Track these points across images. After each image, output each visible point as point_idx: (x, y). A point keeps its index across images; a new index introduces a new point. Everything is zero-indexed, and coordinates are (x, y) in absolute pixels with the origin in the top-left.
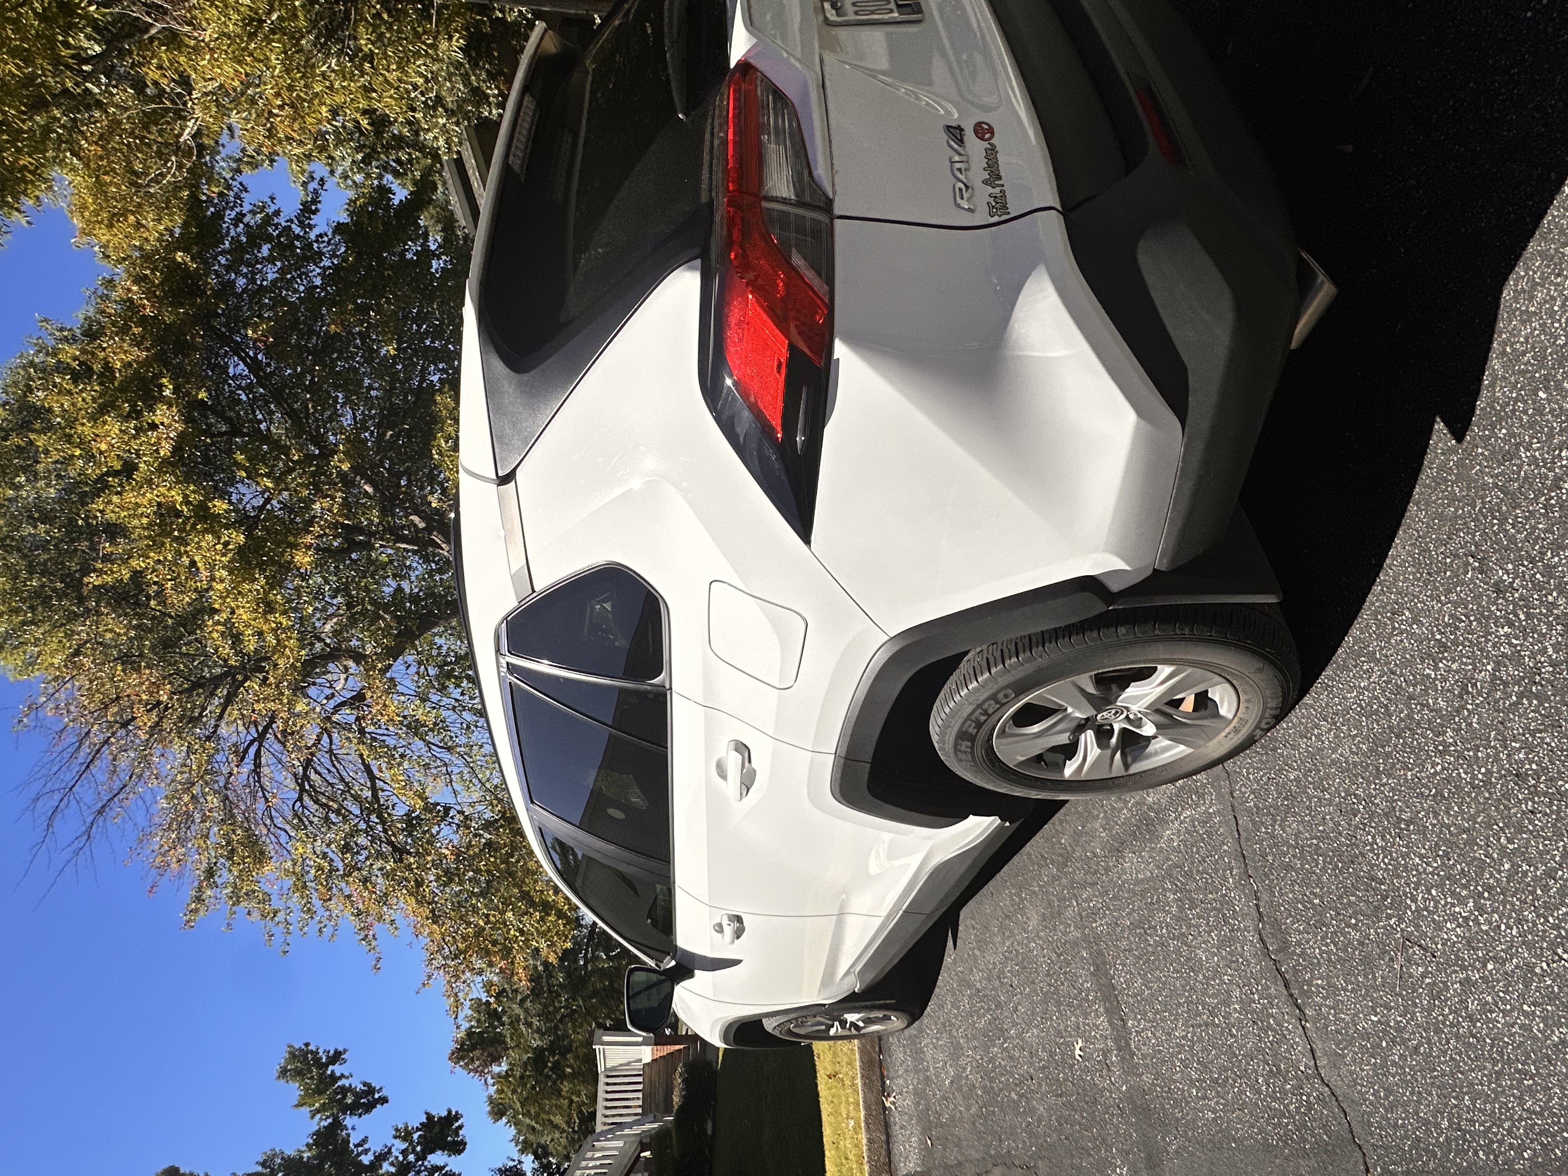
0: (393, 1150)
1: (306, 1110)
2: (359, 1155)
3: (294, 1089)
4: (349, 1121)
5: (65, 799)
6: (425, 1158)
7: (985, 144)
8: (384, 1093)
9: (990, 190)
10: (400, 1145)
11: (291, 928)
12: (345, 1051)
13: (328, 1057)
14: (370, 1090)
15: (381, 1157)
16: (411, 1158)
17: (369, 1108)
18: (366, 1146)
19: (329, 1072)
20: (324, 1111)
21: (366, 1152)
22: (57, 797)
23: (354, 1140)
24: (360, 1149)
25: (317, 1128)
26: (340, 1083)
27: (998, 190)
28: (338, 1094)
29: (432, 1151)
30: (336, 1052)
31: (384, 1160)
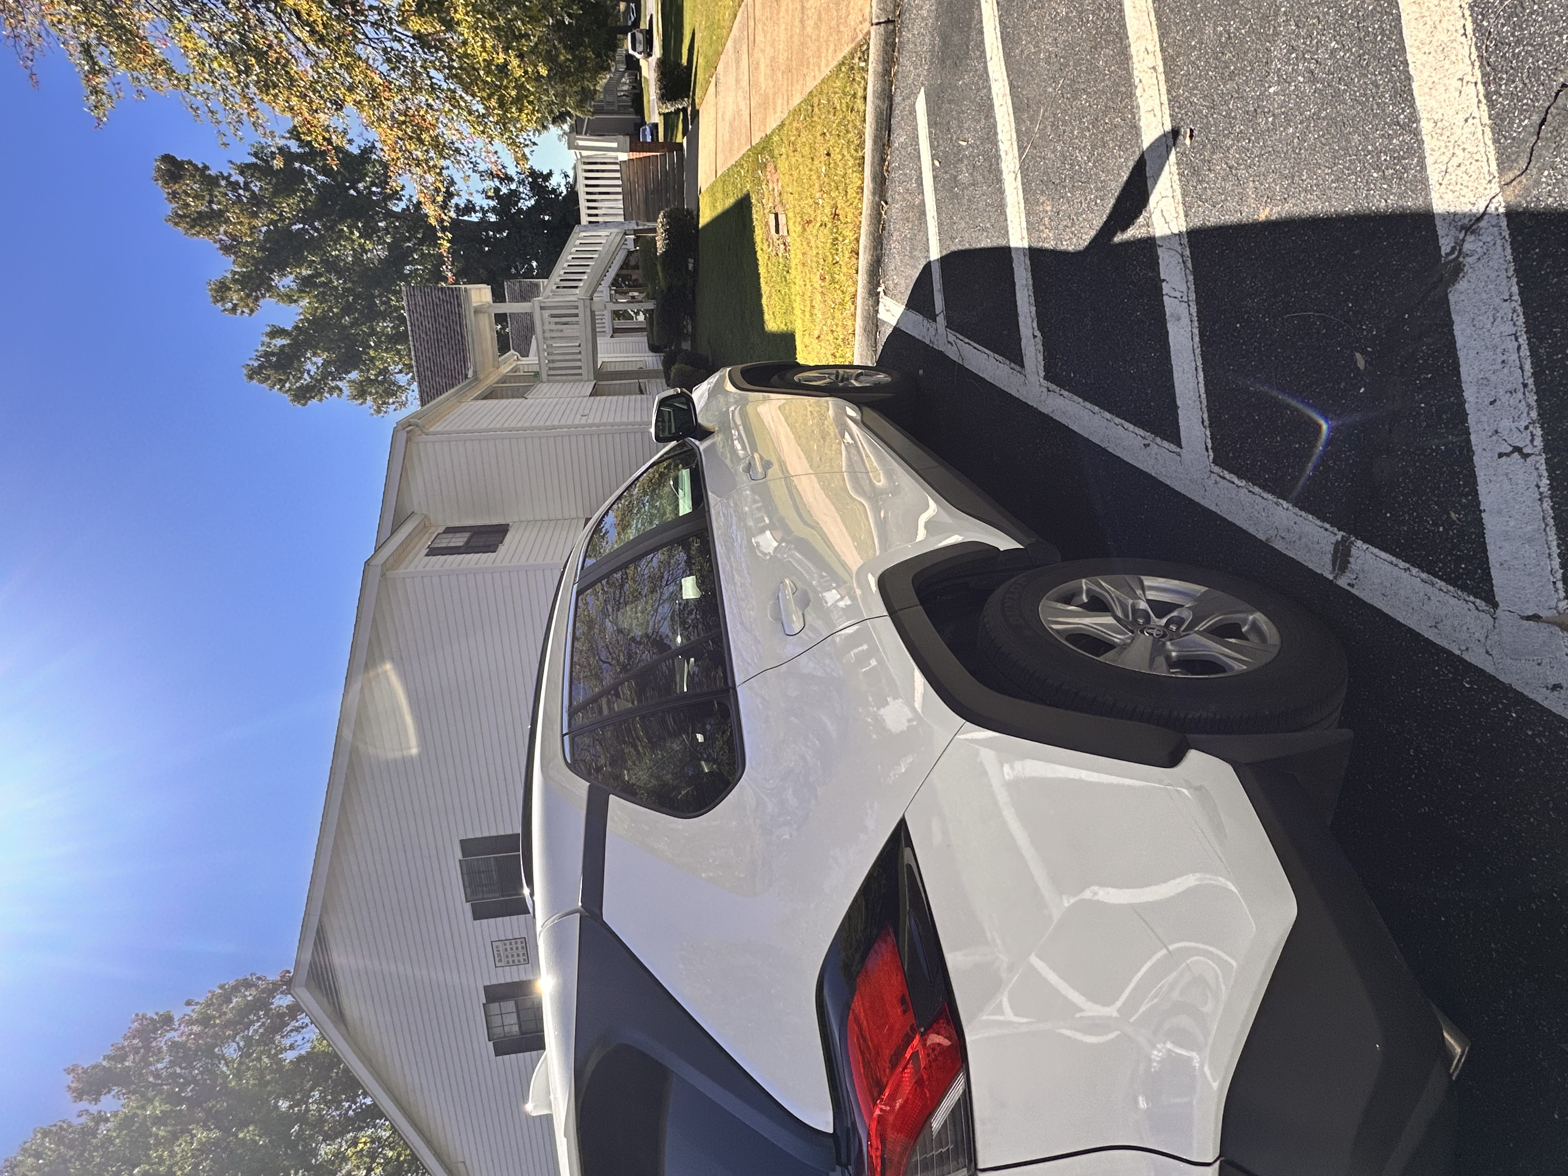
31: (371, 152)
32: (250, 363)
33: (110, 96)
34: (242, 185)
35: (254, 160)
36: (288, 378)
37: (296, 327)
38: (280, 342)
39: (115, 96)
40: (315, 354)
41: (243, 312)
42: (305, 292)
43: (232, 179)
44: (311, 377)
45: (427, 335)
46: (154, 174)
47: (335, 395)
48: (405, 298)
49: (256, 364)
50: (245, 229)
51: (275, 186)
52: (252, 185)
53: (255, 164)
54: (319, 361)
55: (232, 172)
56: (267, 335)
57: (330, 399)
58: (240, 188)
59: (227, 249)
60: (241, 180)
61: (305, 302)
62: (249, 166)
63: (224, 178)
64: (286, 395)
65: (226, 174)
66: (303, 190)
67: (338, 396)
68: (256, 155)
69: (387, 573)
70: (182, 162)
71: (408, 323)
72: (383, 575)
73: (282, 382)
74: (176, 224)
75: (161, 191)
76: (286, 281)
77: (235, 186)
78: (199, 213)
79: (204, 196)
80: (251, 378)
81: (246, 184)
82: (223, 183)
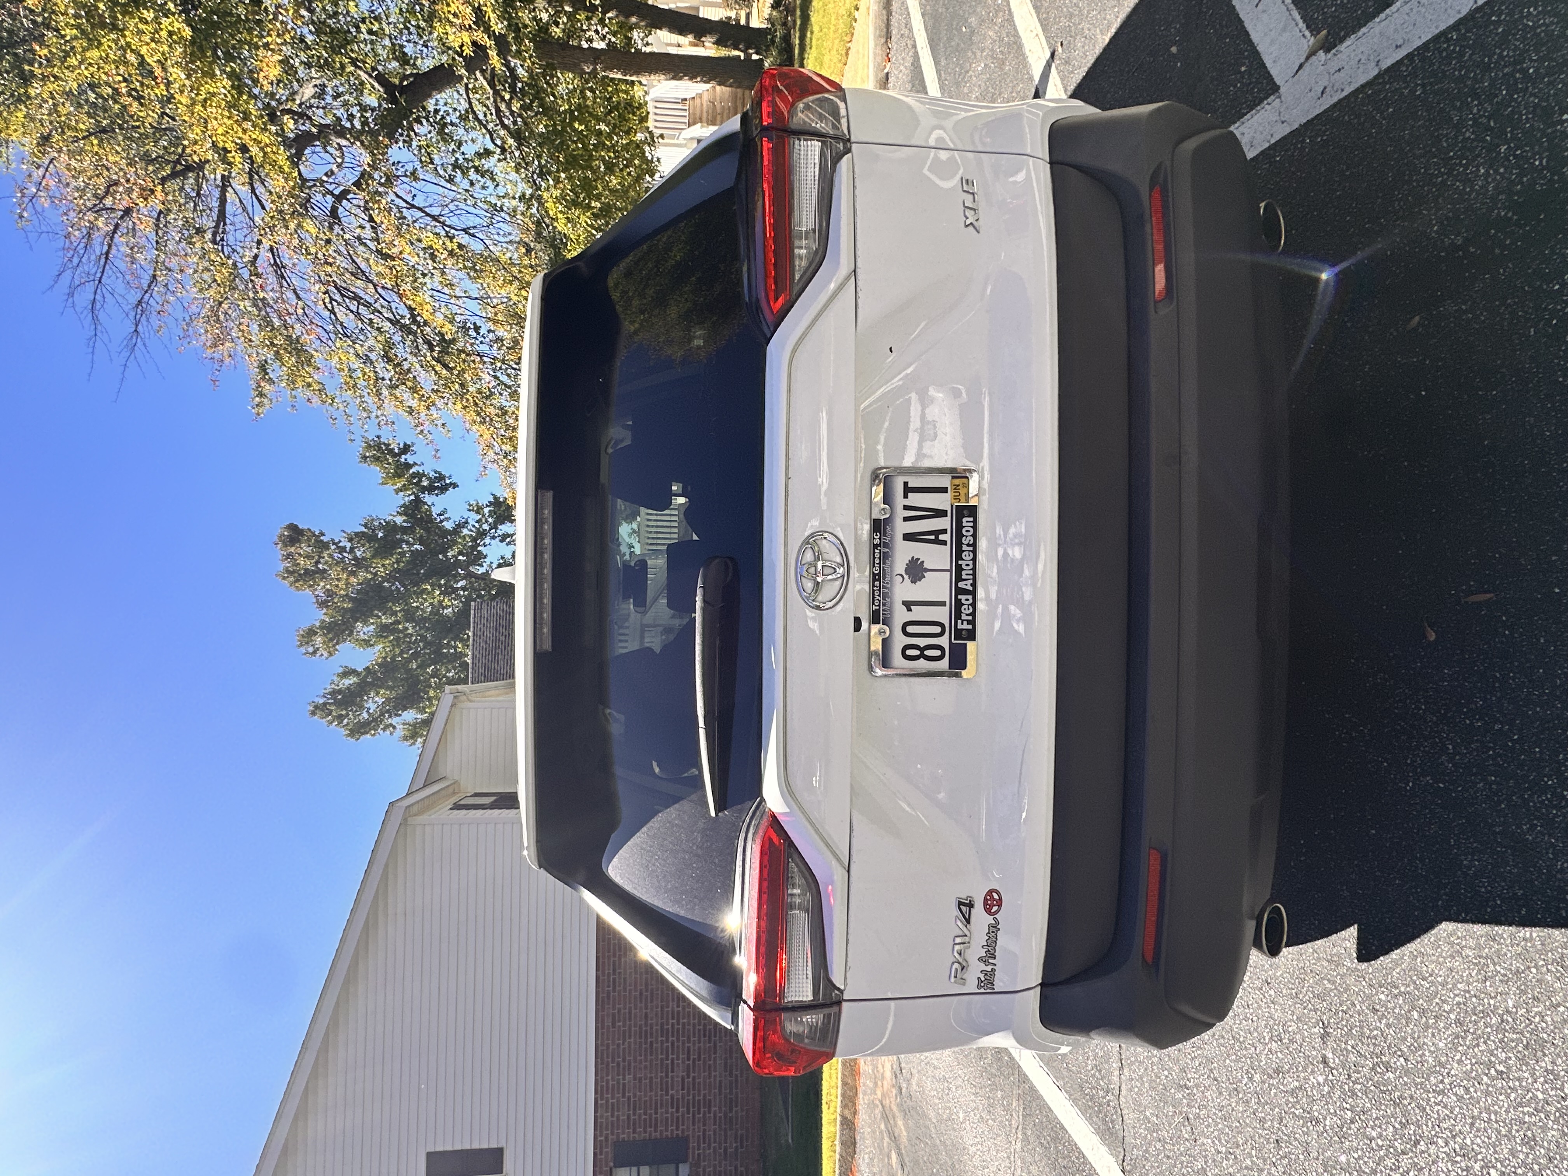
0: (470, 521)
1: (390, 488)
2: (441, 522)
3: (376, 472)
4: (428, 498)
5: (99, 291)
6: (496, 528)
7: (990, 919)
8: (453, 480)
9: (983, 967)
10: (474, 517)
11: (352, 419)
12: (413, 444)
13: (399, 449)
14: (441, 478)
15: (460, 526)
16: (486, 527)
17: (444, 489)
18: (446, 516)
19: (403, 460)
20: (406, 490)
21: (448, 519)
22: (91, 287)
23: (435, 511)
24: (442, 517)
25: (403, 502)
26: (413, 470)
27: (989, 968)
28: (415, 478)
29: (502, 523)
30: (405, 444)
31: (463, 527)
32: (316, 700)
33: (271, 400)
34: (348, 549)
35: (364, 529)
36: (348, 715)
37: (367, 669)
38: (348, 682)
39: (274, 401)
40: (377, 694)
41: (322, 655)
42: (382, 636)
43: (341, 544)
44: (369, 714)
45: (486, 642)
46: (276, 539)
47: (388, 732)
48: (471, 647)
49: (322, 701)
50: (341, 584)
51: (376, 550)
52: (356, 550)
53: (363, 533)
54: (380, 700)
55: (342, 539)
56: (339, 675)
57: (383, 735)
58: (346, 552)
59: (323, 604)
60: (349, 545)
61: (379, 647)
62: (357, 534)
63: (334, 544)
64: (343, 729)
65: (336, 541)
66: (400, 553)
67: (391, 733)
68: (365, 526)
69: (409, 819)
70: (302, 530)
71: (470, 670)
72: (405, 820)
73: (340, 718)
74: (284, 578)
75: (279, 551)
76: (365, 630)
77: (342, 549)
78: (306, 570)
79: (313, 557)
80: (313, 713)
81: (352, 550)
82: (333, 547)
